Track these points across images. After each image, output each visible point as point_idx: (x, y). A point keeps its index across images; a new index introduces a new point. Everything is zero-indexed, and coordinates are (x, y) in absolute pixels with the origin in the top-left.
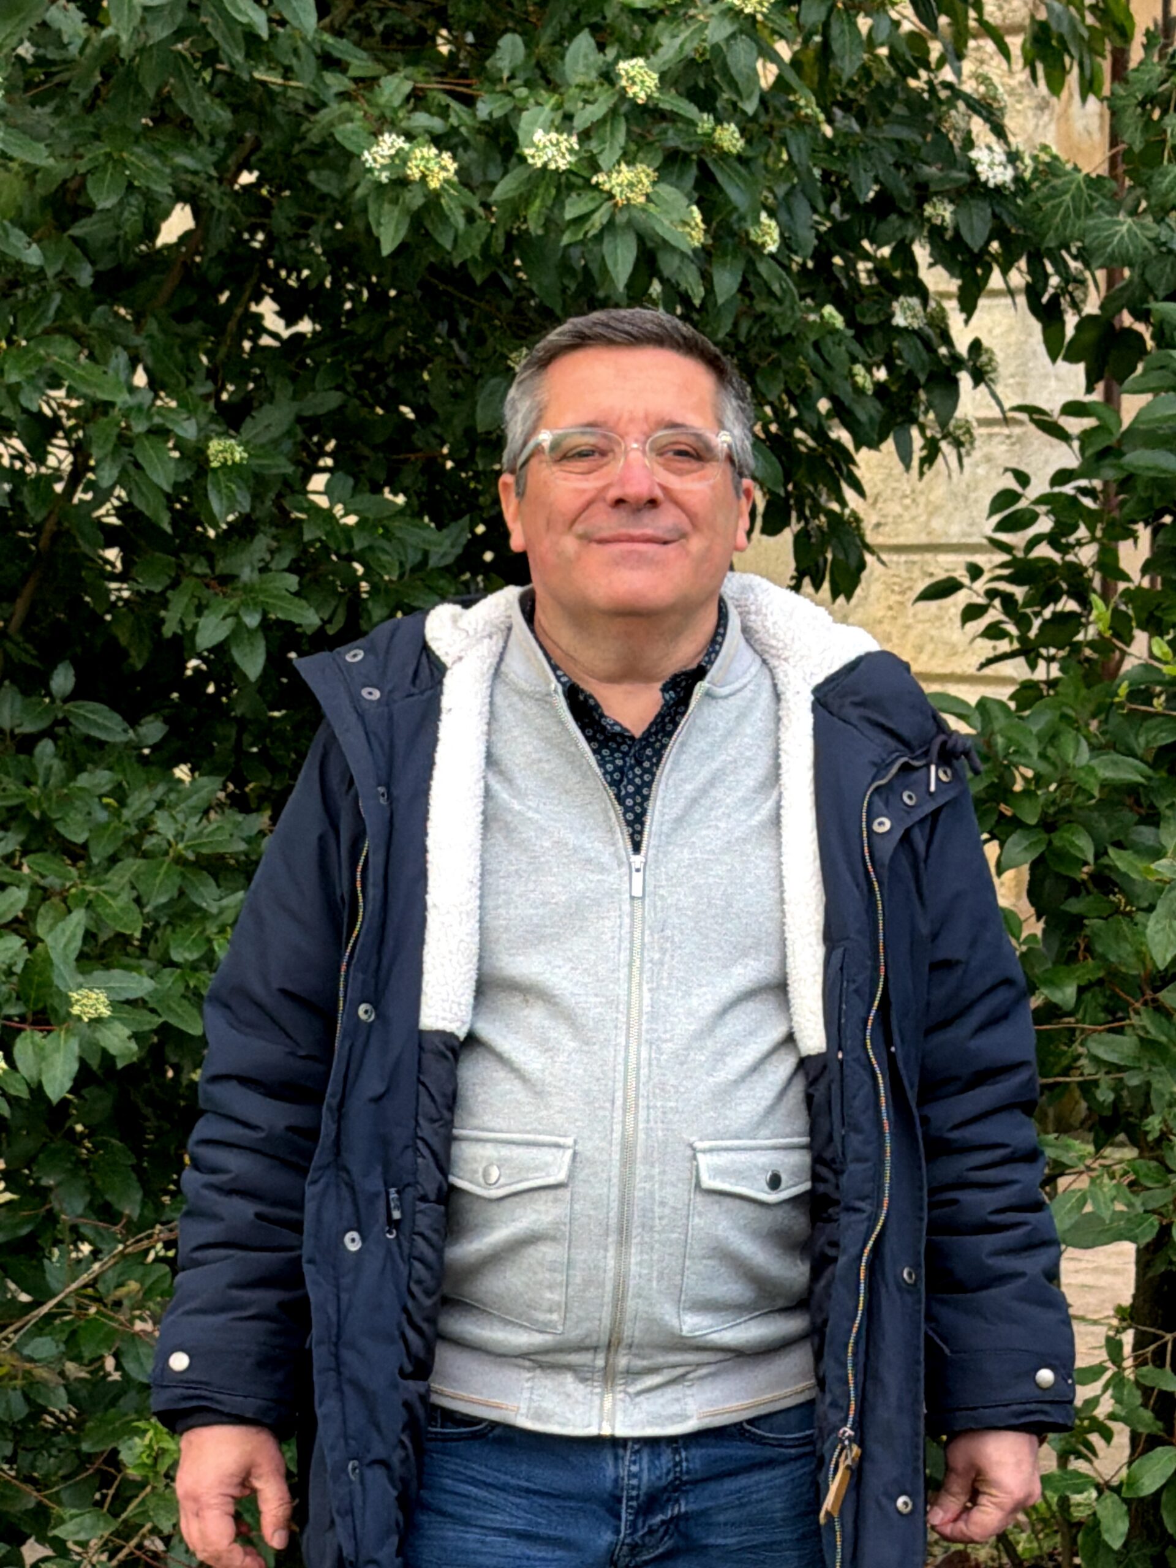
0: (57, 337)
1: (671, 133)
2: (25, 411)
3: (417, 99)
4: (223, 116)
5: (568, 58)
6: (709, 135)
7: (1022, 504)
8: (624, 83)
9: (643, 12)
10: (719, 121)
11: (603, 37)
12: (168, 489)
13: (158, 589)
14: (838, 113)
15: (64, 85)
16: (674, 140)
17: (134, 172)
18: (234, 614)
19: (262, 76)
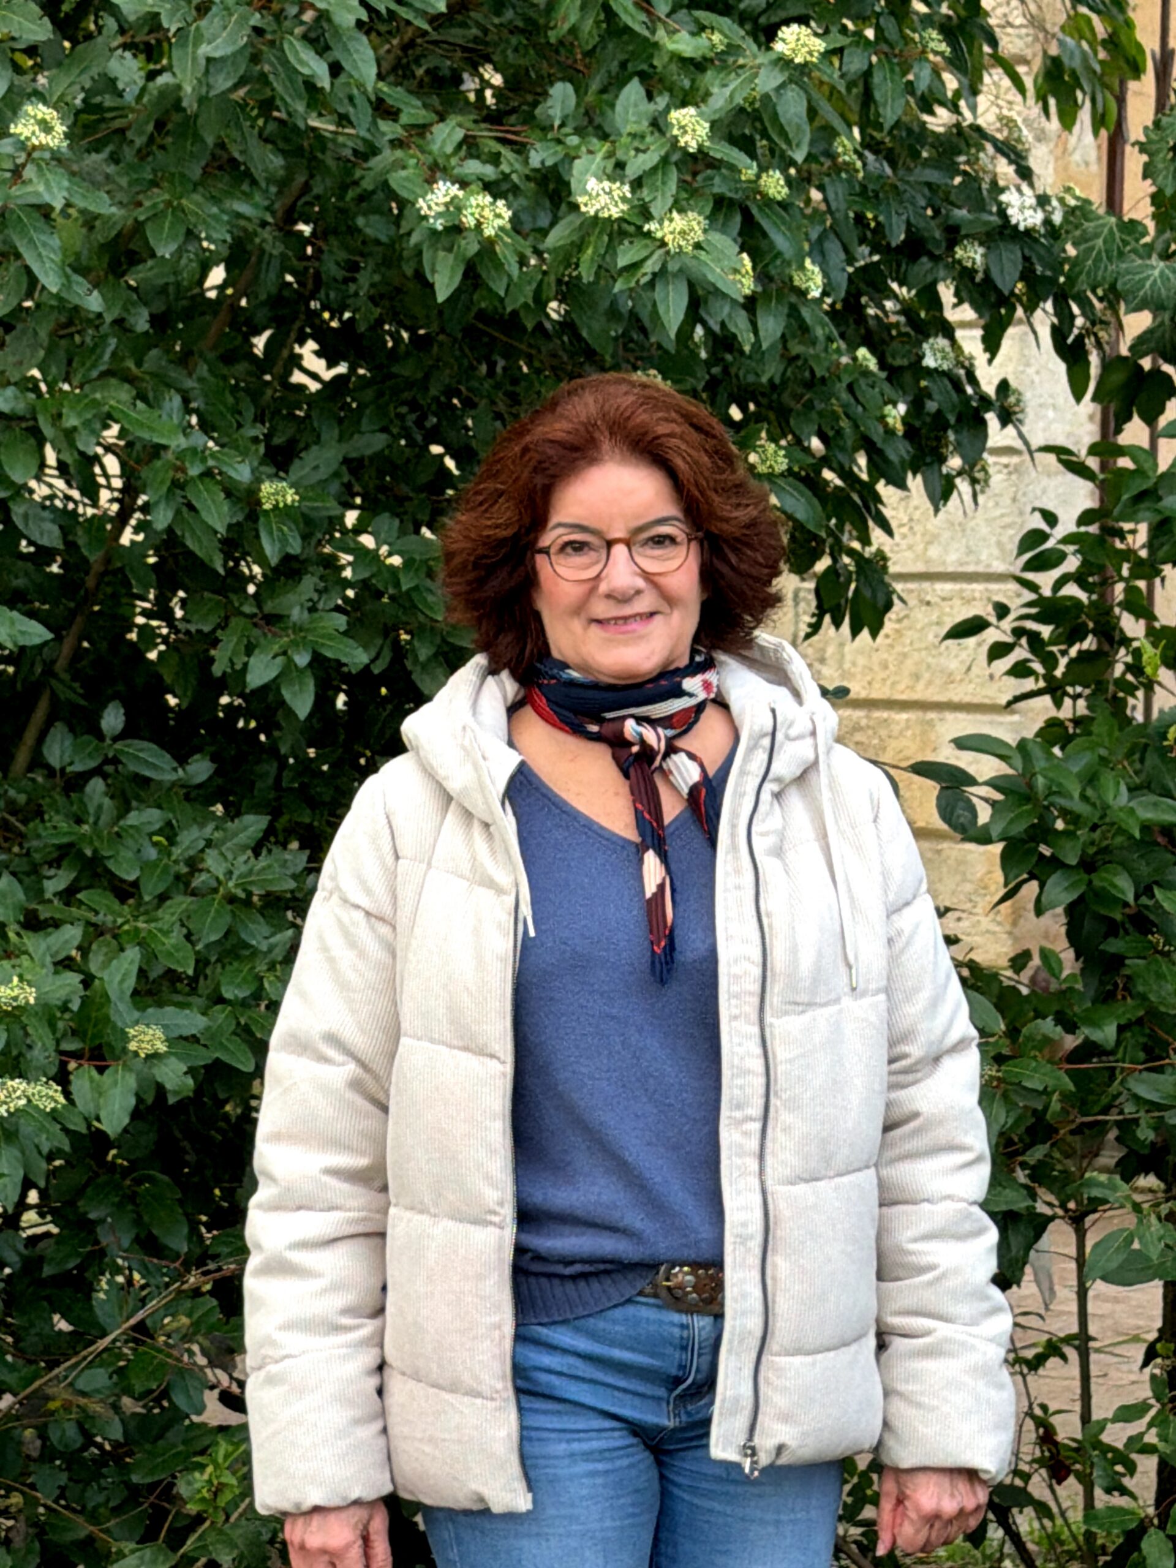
0: (113, 381)
1: (717, 180)
2: (82, 454)
3: (469, 146)
4: (277, 162)
5: (619, 108)
6: (754, 182)
7: (1050, 544)
8: (675, 132)
9: (691, 60)
10: (763, 169)
11: (652, 84)
12: (223, 531)
13: (207, 629)
14: (870, 157)
15: (122, 131)
16: (719, 186)
17: (193, 219)
18: (285, 653)
19: (314, 123)
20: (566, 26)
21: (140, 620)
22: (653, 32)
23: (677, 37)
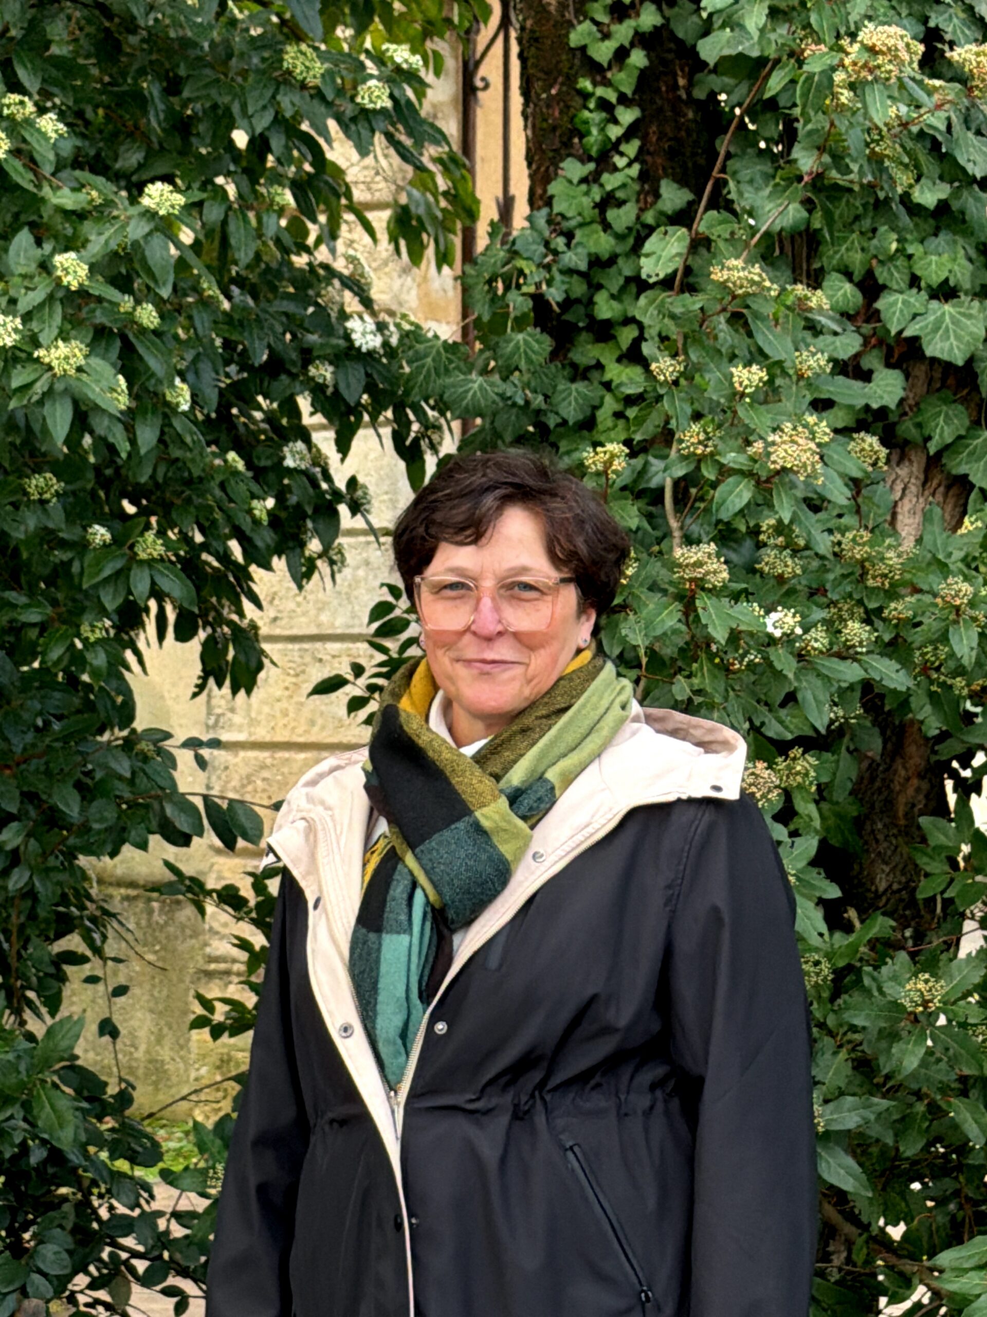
1: (98, 313)
5: (12, 252)
6: (131, 314)
7: (397, 612)
8: (59, 273)
9: (73, 212)
10: (138, 302)
11: (40, 233)
14: (235, 290)
16: (100, 318)
22: (39, 187)
23: (59, 193)
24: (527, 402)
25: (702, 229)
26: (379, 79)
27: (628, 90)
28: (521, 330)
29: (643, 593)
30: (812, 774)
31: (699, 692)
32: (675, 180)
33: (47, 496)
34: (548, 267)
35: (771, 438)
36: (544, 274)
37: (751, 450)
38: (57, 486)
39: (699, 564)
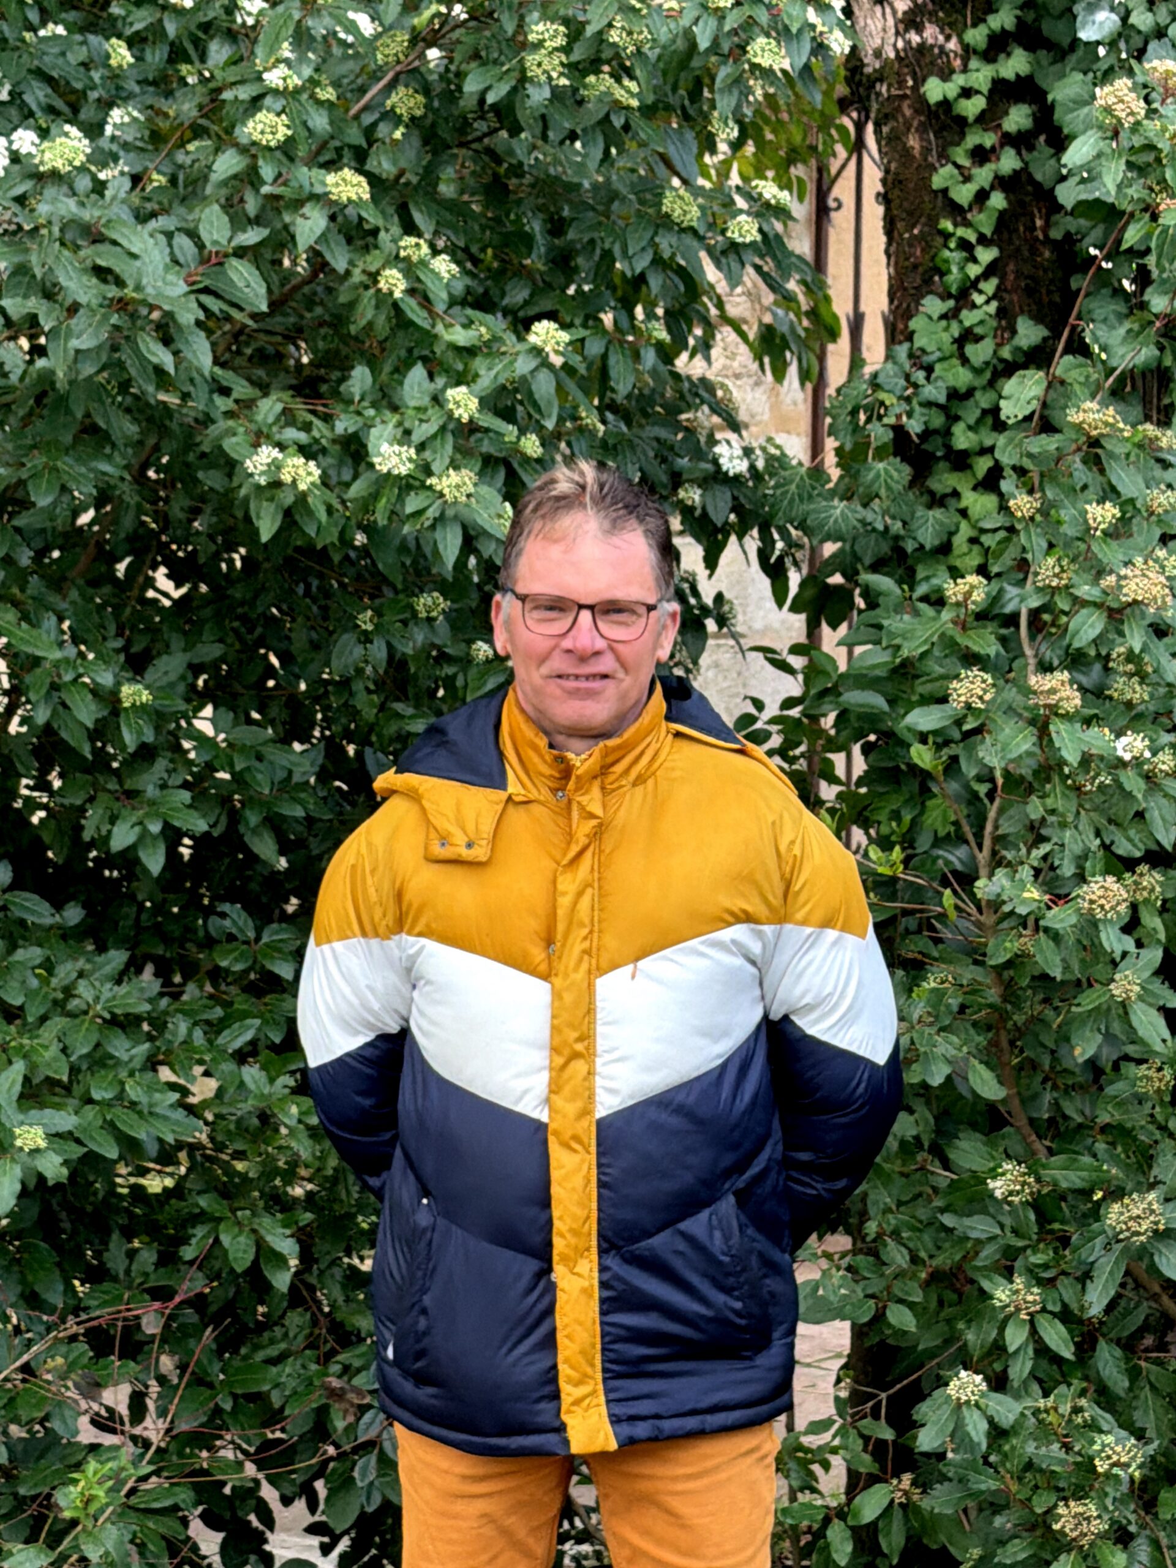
1: (486, 442)
3: (288, 417)
4: (132, 429)
5: (406, 386)
6: (515, 444)
7: (759, 725)
8: (451, 406)
9: (464, 348)
10: (522, 432)
11: (433, 367)
12: (90, 724)
13: (78, 802)
14: (609, 416)
16: (486, 447)
17: (66, 477)
18: (140, 823)
19: (162, 397)
20: (363, 322)
21: (25, 792)
22: (433, 326)
23: (451, 330)
24: (887, 528)
25: (1058, 372)
26: (748, 213)
27: (987, 231)
28: (881, 460)
29: (999, 718)
30: (1158, 889)
31: (1053, 812)
32: (1032, 318)
33: (434, 614)
34: (908, 400)
35: (1123, 572)
36: (905, 406)
37: (1103, 583)
38: (443, 604)
39: (1053, 691)
